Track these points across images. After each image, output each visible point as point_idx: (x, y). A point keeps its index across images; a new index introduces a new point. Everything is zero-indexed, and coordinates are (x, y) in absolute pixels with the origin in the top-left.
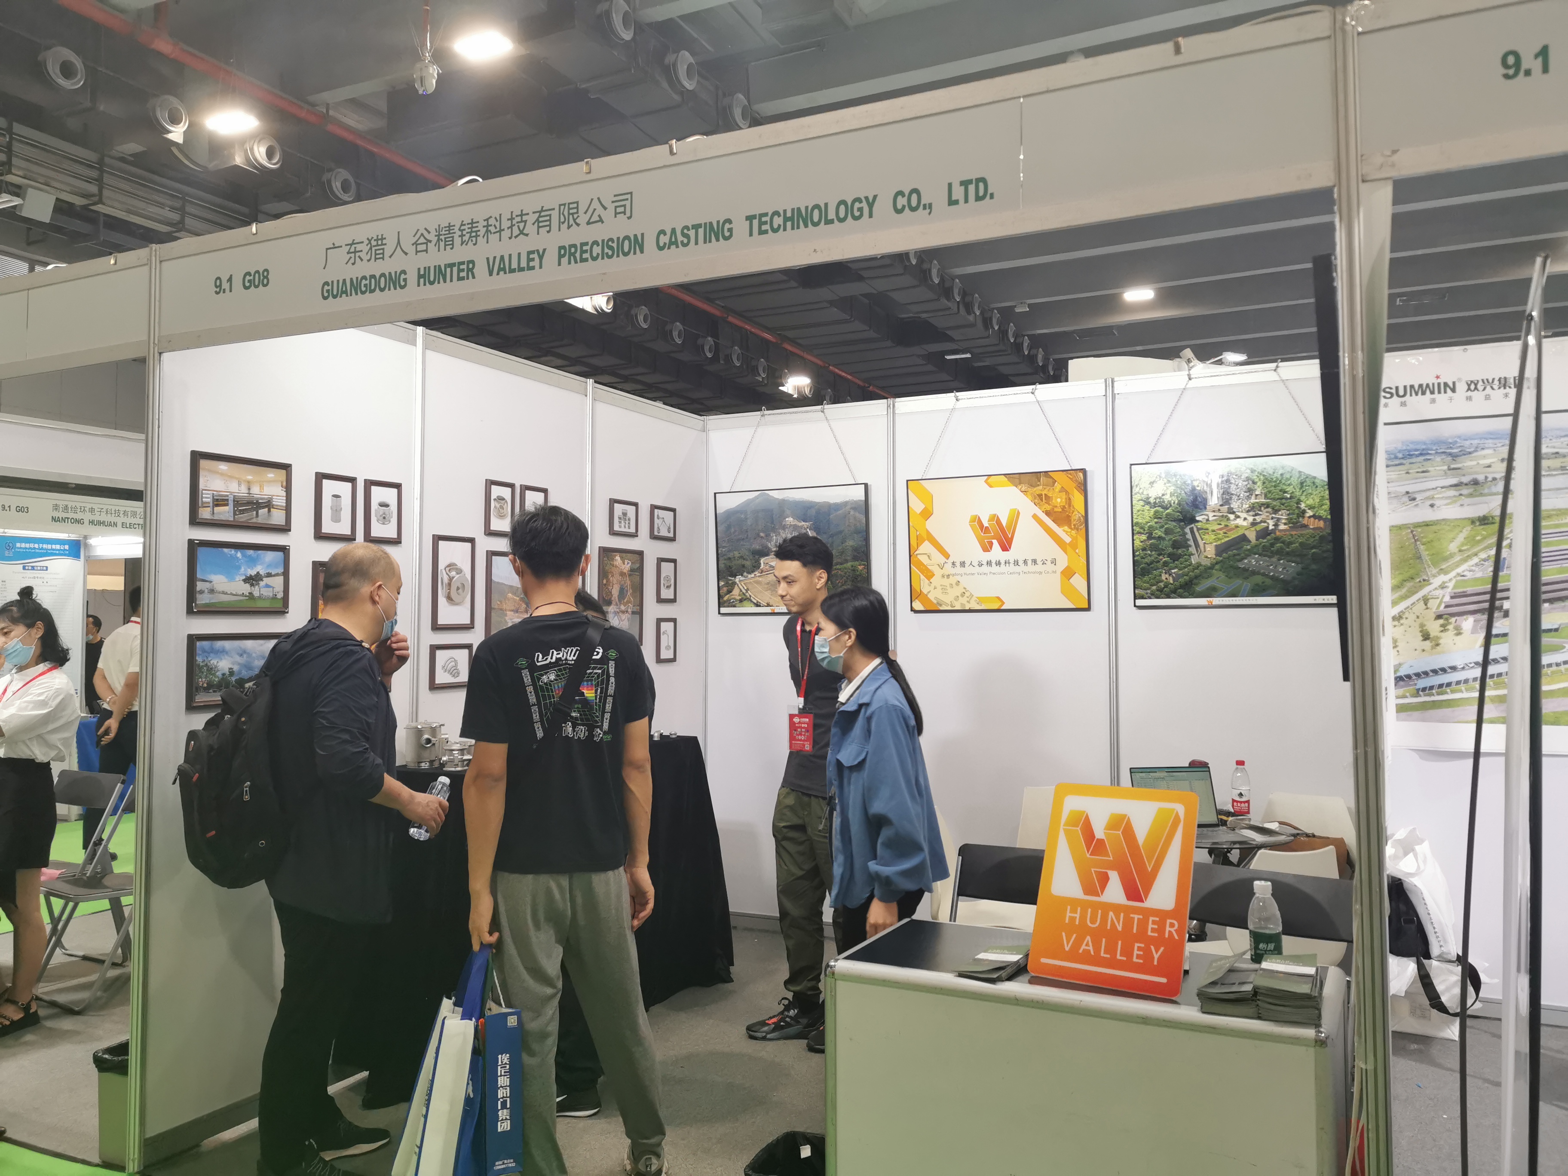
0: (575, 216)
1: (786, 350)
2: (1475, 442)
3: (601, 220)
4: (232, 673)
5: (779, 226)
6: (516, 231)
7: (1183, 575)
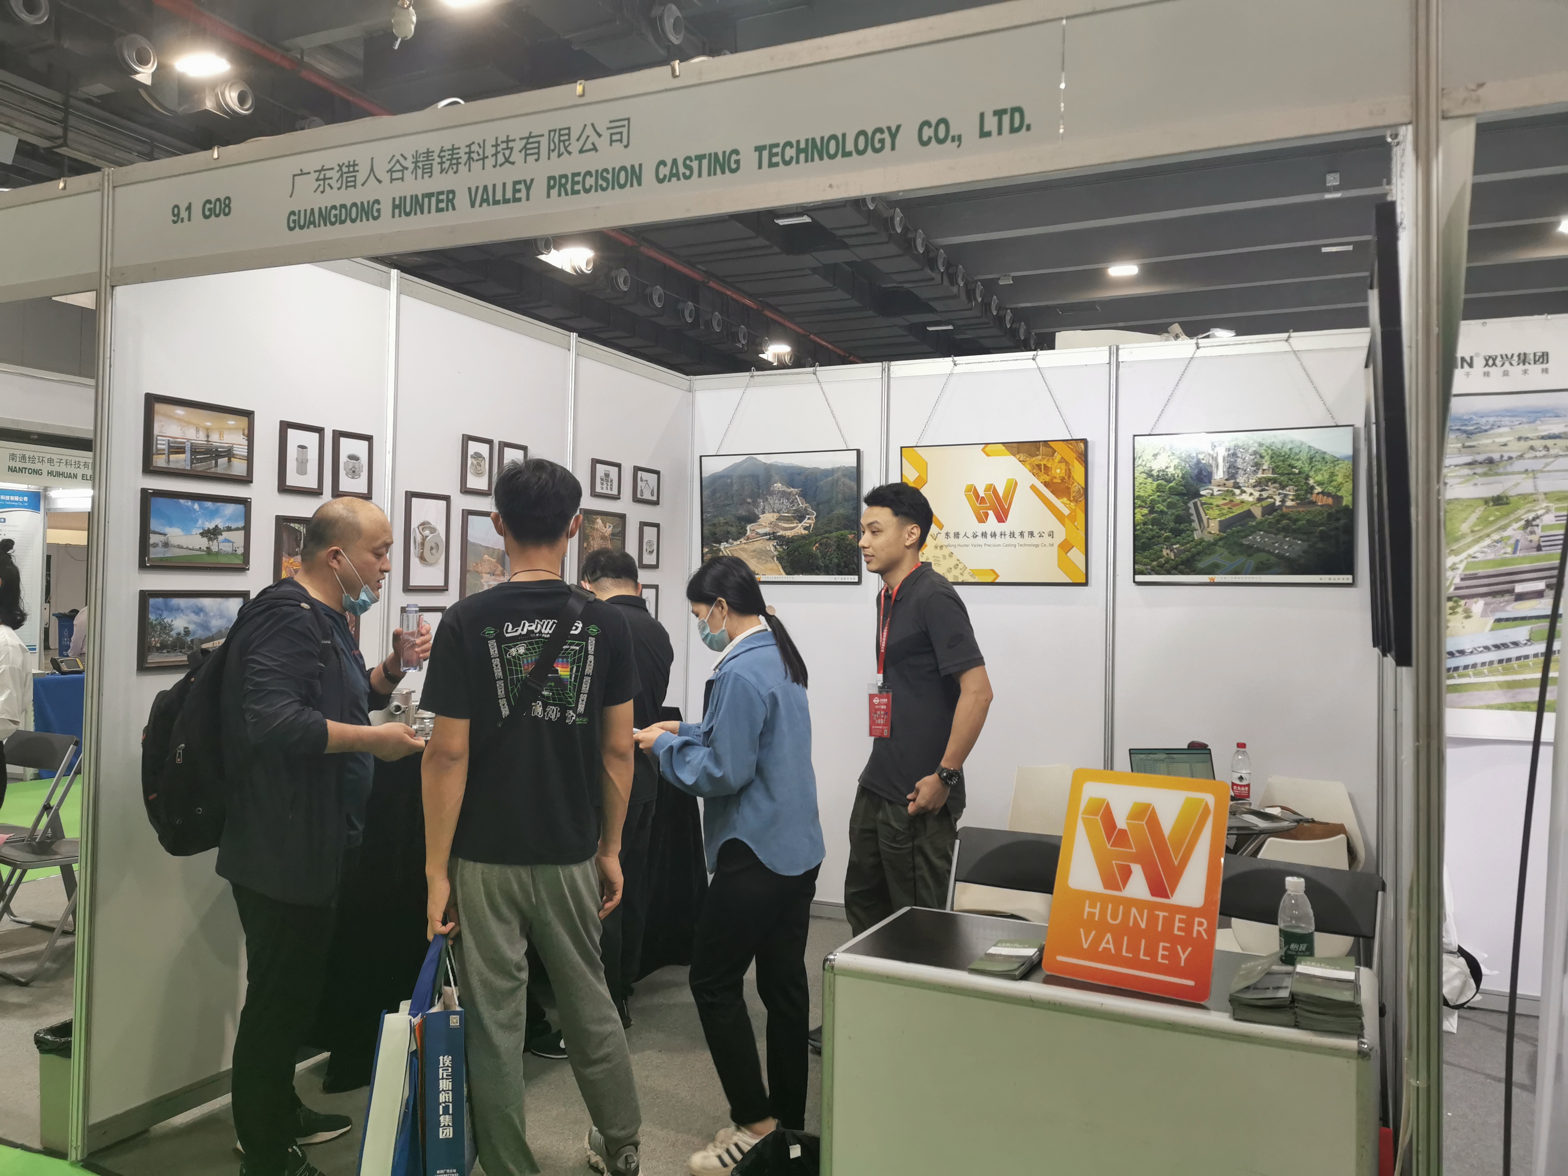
0: (567, 143)
1: (767, 317)
2: (1491, 419)
3: (595, 149)
4: (187, 632)
5: (792, 158)
6: (501, 159)
7: (1185, 551)
